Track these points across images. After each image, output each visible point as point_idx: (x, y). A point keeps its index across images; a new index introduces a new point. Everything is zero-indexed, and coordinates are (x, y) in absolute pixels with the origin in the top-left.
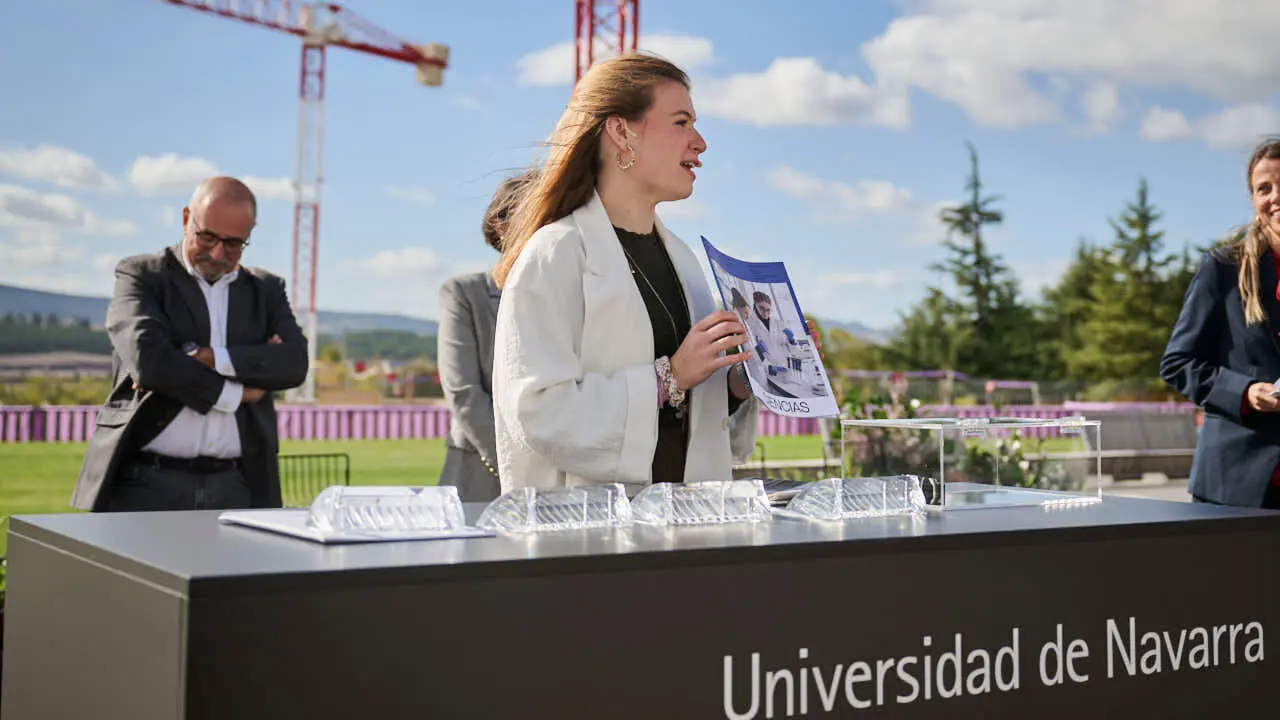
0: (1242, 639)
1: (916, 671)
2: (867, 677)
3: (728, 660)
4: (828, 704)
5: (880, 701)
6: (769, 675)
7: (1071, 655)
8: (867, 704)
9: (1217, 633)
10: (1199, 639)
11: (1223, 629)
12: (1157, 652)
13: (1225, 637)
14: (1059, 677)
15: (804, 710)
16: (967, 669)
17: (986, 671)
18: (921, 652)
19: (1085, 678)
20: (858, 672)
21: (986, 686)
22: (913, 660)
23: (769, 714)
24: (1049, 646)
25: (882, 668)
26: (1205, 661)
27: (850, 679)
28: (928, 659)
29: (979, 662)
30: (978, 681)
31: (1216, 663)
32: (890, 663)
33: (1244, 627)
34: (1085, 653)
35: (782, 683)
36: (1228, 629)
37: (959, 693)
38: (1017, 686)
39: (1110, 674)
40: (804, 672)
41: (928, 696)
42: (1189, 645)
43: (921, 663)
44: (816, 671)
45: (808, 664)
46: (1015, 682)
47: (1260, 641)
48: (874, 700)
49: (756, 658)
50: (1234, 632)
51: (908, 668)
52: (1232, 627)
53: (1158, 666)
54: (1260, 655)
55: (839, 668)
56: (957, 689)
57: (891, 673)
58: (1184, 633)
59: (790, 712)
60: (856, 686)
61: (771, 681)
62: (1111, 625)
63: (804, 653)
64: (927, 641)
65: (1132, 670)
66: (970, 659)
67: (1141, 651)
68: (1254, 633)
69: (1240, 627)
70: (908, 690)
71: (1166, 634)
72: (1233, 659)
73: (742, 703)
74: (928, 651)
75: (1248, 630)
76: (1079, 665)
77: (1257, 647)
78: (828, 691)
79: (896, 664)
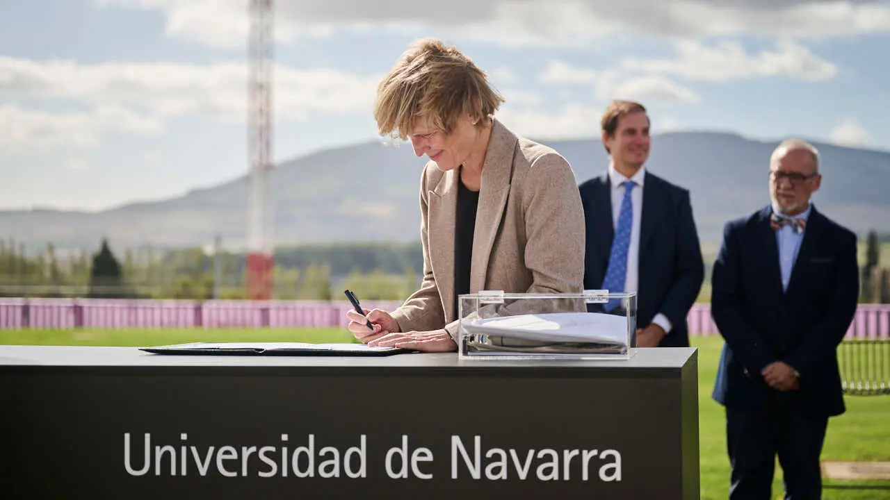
0: (595, 463)
1: (276, 457)
2: (234, 456)
3: (127, 436)
4: (203, 471)
5: (245, 473)
6: (158, 448)
7: (415, 458)
8: (234, 474)
9: (568, 456)
10: (548, 458)
11: (576, 452)
12: (503, 463)
13: (576, 462)
14: (404, 473)
15: (184, 473)
16: (318, 460)
17: (336, 462)
18: (279, 445)
19: (430, 476)
20: (226, 453)
21: (336, 472)
22: (273, 449)
23: (158, 472)
24: (395, 450)
25: (246, 452)
26: (555, 475)
27: (220, 457)
28: (285, 450)
29: (330, 456)
30: (329, 469)
31: (567, 477)
32: (253, 449)
33: (600, 452)
34: (430, 457)
35: (167, 456)
36: (581, 453)
37: (312, 475)
38: (364, 475)
39: (454, 475)
40: (184, 449)
41: (285, 474)
42: (536, 462)
43: (279, 453)
44: (194, 449)
45: (188, 444)
46: (363, 472)
47: (617, 465)
48: (240, 472)
49: (147, 436)
50: (587, 456)
51: (267, 454)
52: (585, 452)
53: (503, 474)
54: (617, 476)
55: (211, 449)
56: (310, 472)
57: (254, 458)
58: (531, 452)
59: (173, 473)
60: (224, 461)
61: (159, 452)
62: (456, 441)
63: (184, 437)
64: (285, 437)
65: (476, 475)
66: (322, 452)
67: (485, 462)
68: (611, 459)
69: (595, 452)
70: (269, 469)
71: (513, 452)
72: (585, 477)
73: (138, 464)
74: (285, 444)
75: (603, 455)
76: (423, 467)
77: (614, 470)
78: (203, 464)
79: (258, 450)
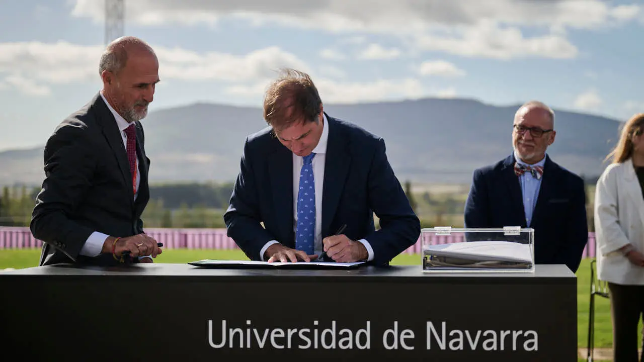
0: (521, 339)
1: (310, 335)
2: (282, 335)
3: (210, 322)
4: (261, 345)
5: (289, 346)
6: (231, 330)
7: (403, 336)
8: (282, 347)
9: (503, 335)
10: (490, 336)
11: (508, 332)
12: (461, 340)
13: (509, 338)
14: (395, 346)
15: (249, 346)
16: (339, 338)
17: (350, 339)
18: (313, 328)
19: (412, 348)
20: (277, 333)
21: (350, 346)
22: (308, 330)
23: (231, 346)
24: (389, 331)
25: (290, 333)
26: (494, 347)
27: (273, 336)
28: (316, 331)
29: (346, 335)
30: (345, 343)
31: (502, 348)
32: (295, 330)
33: (524, 333)
34: (412, 336)
35: (237, 334)
36: (512, 333)
37: (334, 347)
38: (369, 347)
39: (429, 347)
40: (249, 331)
41: (316, 346)
42: (482, 339)
43: (312, 333)
44: (255, 331)
45: (250, 327)
46: (368, 345)
47: (536, 340)
48: (286, 345)
49: (224, 322)
50: (515, 335)
51: (304, 334)
52: (514, 332)
53: (461, 347)
54: (535, 347)
55: (267, 331)
56: (333, 345)
57: (295, 336)
58: (479, 332)
59: (242, 346)
60: (276, 339)
61: (232, 333)
62: (430, 325)
63: (249, 322)
64: (316, 323)
65: (443, 346)
66: (341, 333)
67: (449, 338)
68: (531, 336)
69: (520, 332)
70: (305, 343)
71: (467, 332)
72: (514, 348)
73: (217, 340)
74: (316, 327)
75: (526, 334)
76: (408, 342)
77: (533, 344)
78: (261, 340)
79: (298, 331)
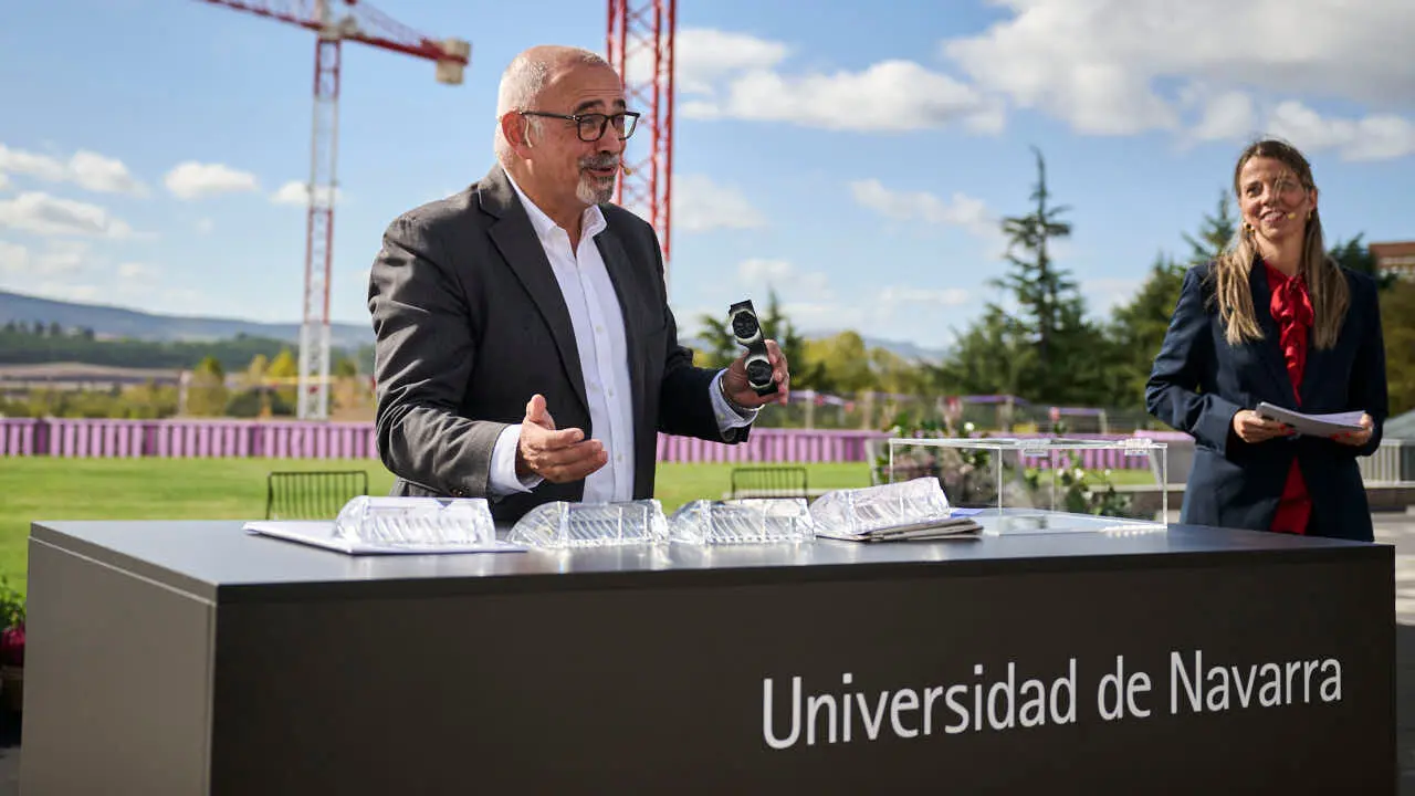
0: (1318, 677)
1: (966, 700)
2: (914, 705)
3: (768, 684)
4: (873, 732)
5: (927, 731)
6: (811, 700)
7: (1132, 689)
8: (914, 733)
9: (1291, 670)
10: (1271, 676)
11: (1297, 665)
12: (1225, 688)
13: (1299, 674)
14: (1119, 711)
15: (847, 737)
16: (1020, 701)
17: (1040, 702)
18: (971, 681)
19: (1147, 713)
20: (904, 700)
21: (1040, 718)
22: (963, 689)
23: (811, 740)
24: (1109, 677)
25: (930, 696)
26: (1277, 699)
27: (896, 707)
28: (978, 688)
29: (1033, 693)
30: (1032, 713)
31: (1289, 701)
32: (939, 691)
33: (1320, 663)
34: (1147, 687)
35: (824, 709)
36: (1302, 666)
37: (1011, 725)
38: (1073, 719)
39: (1174, 710)
41: (978, 726)
42: (1259, 682)
43: (972, 692)
44: (860, 697)
45: (852, 689)
46: (1072, 715)
47: (1337, 679)
48: (921, 729)
49: (797, 682)
50: (1309, 669)
51: (957, 697)
52: (1306, 664)
53: (1225, 703)
54: (1337, 694)
55: (885, 695)
56: (1010, 721)
57: (940, 702)
58: (1254, 668)
59: (833, 739)
60: (902, 714)
61: (813, 706)
62: (1176, 658)
63: (847, 678)
64: (978, 669)
65: (1197, 706)
66: (1024, 689)
67: (1207, 686)
68: (1331, 671)
69: (1315, 664)
70: (957, 720)
71: (1235, 669)
72: (1307, 700)
73: (782, 730)
74: (979, 679)
75: (1324, 668)
76: (1140, 699)
77: (1334, 687)
78: (873, 719)
79: (945, 692)
